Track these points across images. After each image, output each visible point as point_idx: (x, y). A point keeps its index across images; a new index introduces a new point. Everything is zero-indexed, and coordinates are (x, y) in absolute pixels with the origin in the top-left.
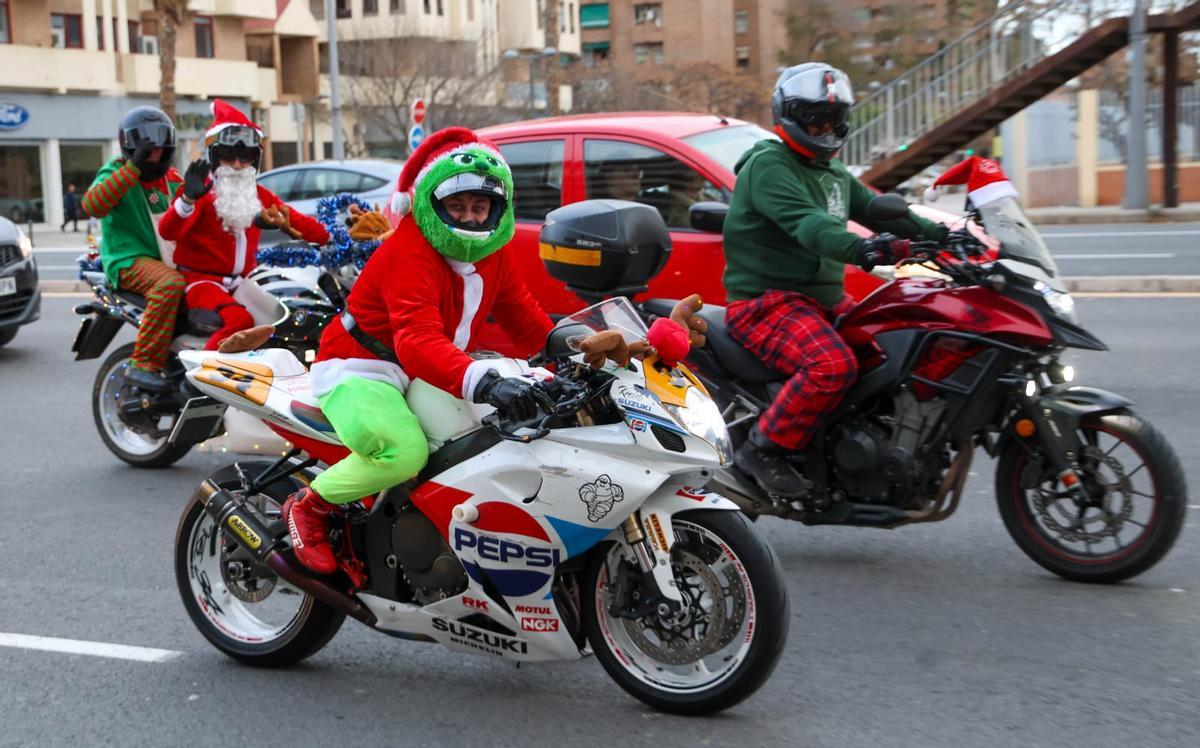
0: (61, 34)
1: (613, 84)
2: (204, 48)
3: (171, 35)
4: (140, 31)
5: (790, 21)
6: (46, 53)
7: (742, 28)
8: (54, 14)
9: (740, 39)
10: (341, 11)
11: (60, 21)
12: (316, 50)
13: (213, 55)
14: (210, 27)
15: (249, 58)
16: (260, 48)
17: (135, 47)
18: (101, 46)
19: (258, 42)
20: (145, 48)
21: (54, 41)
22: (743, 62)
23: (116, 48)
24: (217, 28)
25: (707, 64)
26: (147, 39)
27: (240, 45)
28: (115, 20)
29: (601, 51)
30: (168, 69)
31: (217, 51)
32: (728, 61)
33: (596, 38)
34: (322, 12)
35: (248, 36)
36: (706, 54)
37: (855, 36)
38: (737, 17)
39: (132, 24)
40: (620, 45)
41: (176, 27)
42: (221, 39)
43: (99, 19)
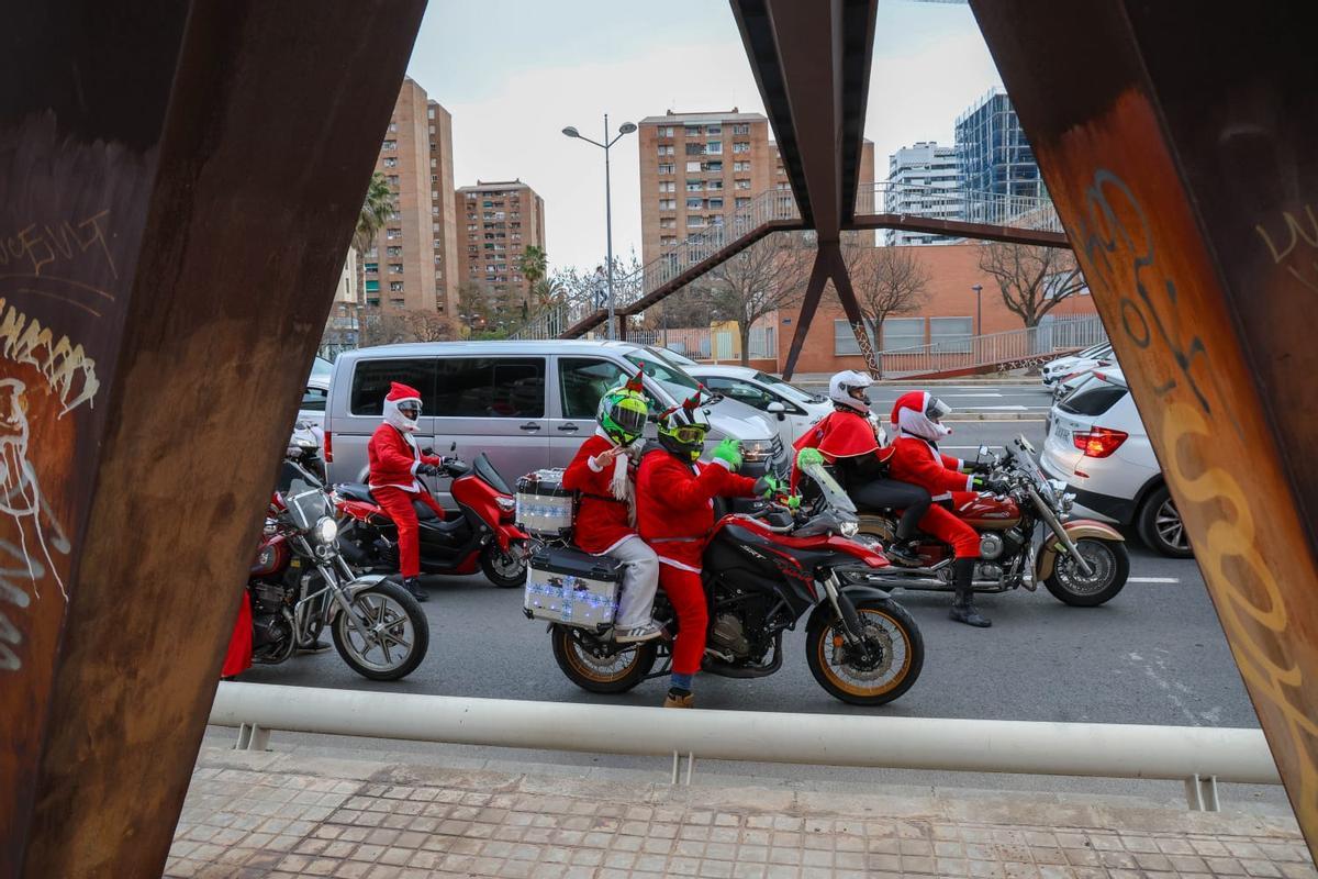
1: (382, 319)
5: (461, 291)
7: (439, 293)
9: (439, 299)
22: (440, 309)
25: (425, 310)
29: (375, 303)
32: (435, 310)
33: (373, 296)
36: (425, 306)
37: (488, 298)
38: (437, 289)
40: (384, 300)
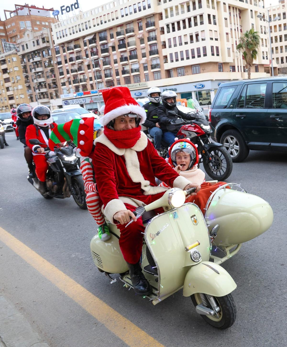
0: (231, 69)
2: (257, 70)
3: (250, 68)
4: (245, 68)
6: (229, 73)
8: (230, 66)
10: (282, 62)
11: (231, 67)
12: (277, 69)
13: (258, 72)
14: (258, 66)
15: (265, 72)
16: (267, 70)
17: (244, 71)
18: (239, 71)
19: (267, 69)
20: (246, 71)
21: (230, 71)
23: (241, 71)
24: (259, 67)
26: (247, 69)
27: (263, 69)
28: (241, 66)
30: (249, 75)
31: (259, 71)
34: (279, 62)
35: (265, 68)
39: (244, 67)
41: (250, 67)
42: (260, 69)
43: (238, 66)
